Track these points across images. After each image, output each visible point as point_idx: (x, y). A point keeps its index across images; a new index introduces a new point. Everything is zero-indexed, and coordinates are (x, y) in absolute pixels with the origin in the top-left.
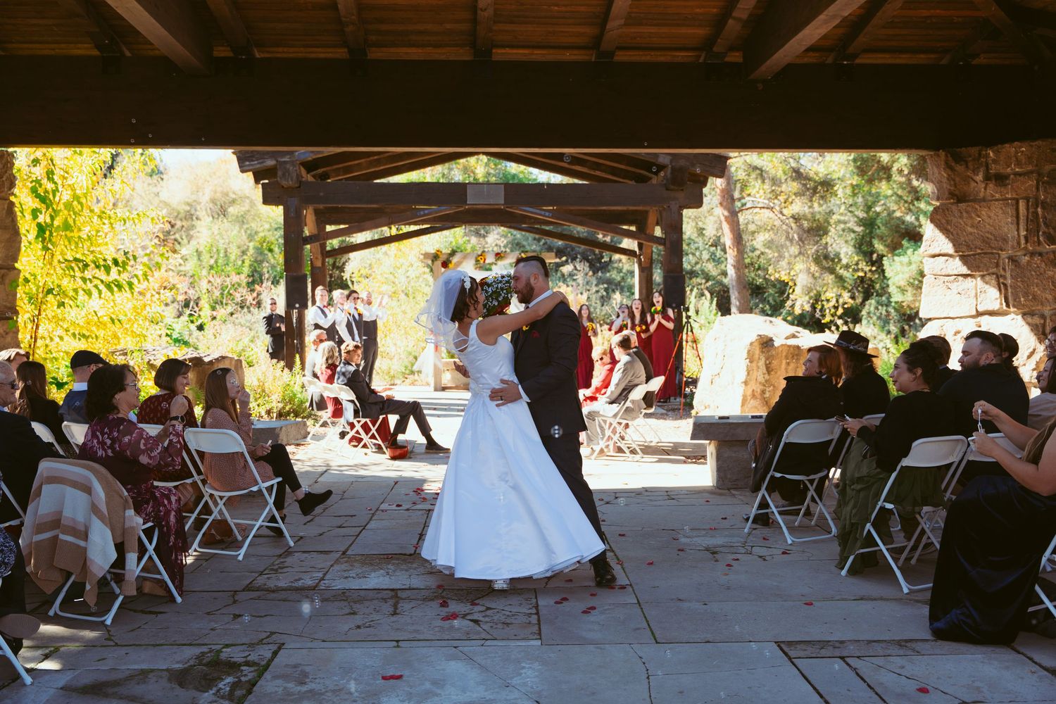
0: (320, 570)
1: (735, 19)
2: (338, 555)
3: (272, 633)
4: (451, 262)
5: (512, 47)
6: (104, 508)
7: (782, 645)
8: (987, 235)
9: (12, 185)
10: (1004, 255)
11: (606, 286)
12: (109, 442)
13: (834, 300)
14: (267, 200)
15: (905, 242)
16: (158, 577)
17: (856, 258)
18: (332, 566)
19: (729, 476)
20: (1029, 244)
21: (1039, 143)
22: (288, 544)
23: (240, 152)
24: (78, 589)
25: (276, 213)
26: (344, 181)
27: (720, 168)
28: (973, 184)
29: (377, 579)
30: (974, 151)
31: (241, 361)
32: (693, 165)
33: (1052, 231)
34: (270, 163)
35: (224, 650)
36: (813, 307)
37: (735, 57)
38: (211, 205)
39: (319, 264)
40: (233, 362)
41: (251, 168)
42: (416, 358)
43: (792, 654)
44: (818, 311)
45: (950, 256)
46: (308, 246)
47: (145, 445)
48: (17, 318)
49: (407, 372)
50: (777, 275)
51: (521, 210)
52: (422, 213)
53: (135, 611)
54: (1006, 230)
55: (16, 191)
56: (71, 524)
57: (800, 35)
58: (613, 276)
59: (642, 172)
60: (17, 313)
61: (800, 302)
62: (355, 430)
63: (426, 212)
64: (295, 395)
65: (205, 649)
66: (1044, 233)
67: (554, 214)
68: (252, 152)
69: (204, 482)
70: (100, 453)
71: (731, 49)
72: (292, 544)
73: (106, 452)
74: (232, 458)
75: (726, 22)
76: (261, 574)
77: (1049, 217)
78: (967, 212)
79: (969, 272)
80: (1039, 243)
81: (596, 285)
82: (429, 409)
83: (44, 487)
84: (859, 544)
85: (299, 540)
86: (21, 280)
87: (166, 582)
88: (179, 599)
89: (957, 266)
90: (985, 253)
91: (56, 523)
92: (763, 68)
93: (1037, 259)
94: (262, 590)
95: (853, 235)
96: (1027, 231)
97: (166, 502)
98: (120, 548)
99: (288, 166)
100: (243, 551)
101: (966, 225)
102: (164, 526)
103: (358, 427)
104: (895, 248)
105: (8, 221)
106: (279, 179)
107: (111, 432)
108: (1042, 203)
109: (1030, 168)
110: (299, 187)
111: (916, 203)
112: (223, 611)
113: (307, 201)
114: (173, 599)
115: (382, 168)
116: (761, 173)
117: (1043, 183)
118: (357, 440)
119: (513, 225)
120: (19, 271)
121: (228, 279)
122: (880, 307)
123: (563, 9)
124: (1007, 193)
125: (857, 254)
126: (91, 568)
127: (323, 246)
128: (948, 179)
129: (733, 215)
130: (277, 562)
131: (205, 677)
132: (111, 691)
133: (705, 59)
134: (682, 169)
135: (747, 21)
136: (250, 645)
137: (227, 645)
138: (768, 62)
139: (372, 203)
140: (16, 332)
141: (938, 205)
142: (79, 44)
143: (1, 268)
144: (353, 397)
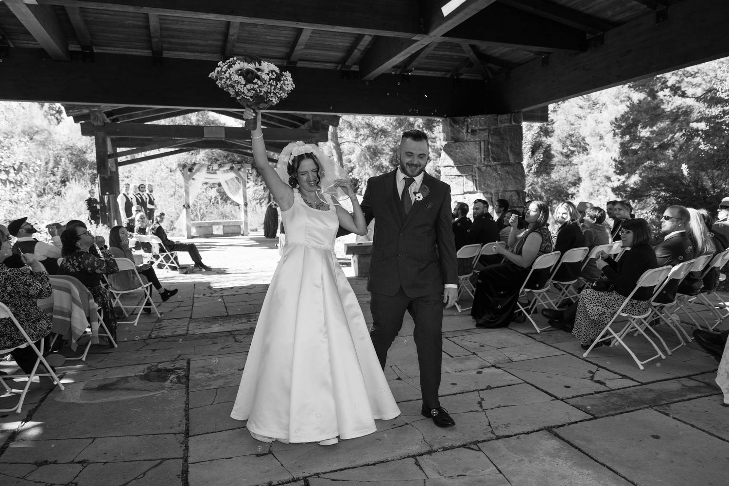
0: (184, 326)
1: (358, 49)
2: (188, 319)
3: (179, 355)
4: (193, 169)
6: (79, 300)
8: (468, 157)
10: (475, 166)
12: (77, 264)
14: (84, 133)
16: (105, 335)
18: (188, 324)
19: (364, 271)
20: (485, 162)
21: (489, 116)
22: (157, 316)
23: (64, 104)
27: (335, 122)
28: (462, 134)
29: (216, 328)
30: (462, 118)
32: (323, 120)
34: (86, 111)
37: (355, 68)
39: (114, 170)
41: (74, 114)
45: (452, 167)
46: (109, 160)
50: (353, 176)
51: (233, 141)
52: (178, 142)
53: (95, 354)
54: (476, 155)
56: (59, 309)
59: (296, 122)
62: (160, 260)
63: (181, 141)
65: (149, 365)
66: (492, 156)
68: (72, 105)
71: (355, 64)
72: (159, 316)
73: (75, 269)
75: (353, 51)
76: (152, 331)
77: (494, 149)
78: (459, 147)
79: (460, 174)
80: (490, 161)
81: (261, 182)
85: (161, 314)
88: (116, 346)
89: (455, 171)
90: (468, 166)
92: (370, 75)
93: (489, 168)
94: (160, 338)
96: (484, 155)
99: (97, 114)
100: (136, 321)
101: (458, 152)
102: (106, 308)
106: (91, 121)
107: (77, 258)
108: (491, 143)
109: (485, 127)
110: (104, 126)
112: (145, 348)
113: (109, 133)
114: (113, 346)
115: (149, 116)
116: (351, 125)
117: (491, 134)
119: (227, 149)
124: (477, 138)
126: (75, 331)
127: (116, 160)
128: (452, 132)
129: (338, 146)
130: (157, 325)
131: (159, 376)
132: (113, 387)
133: (341, 68)
134: (318, 122)
135: (364, 51)
136: (172, 361)
137: (159, 363)
138: (373, 72)
139: (148, 135)
141: (446, 143)
144: (160, 242)
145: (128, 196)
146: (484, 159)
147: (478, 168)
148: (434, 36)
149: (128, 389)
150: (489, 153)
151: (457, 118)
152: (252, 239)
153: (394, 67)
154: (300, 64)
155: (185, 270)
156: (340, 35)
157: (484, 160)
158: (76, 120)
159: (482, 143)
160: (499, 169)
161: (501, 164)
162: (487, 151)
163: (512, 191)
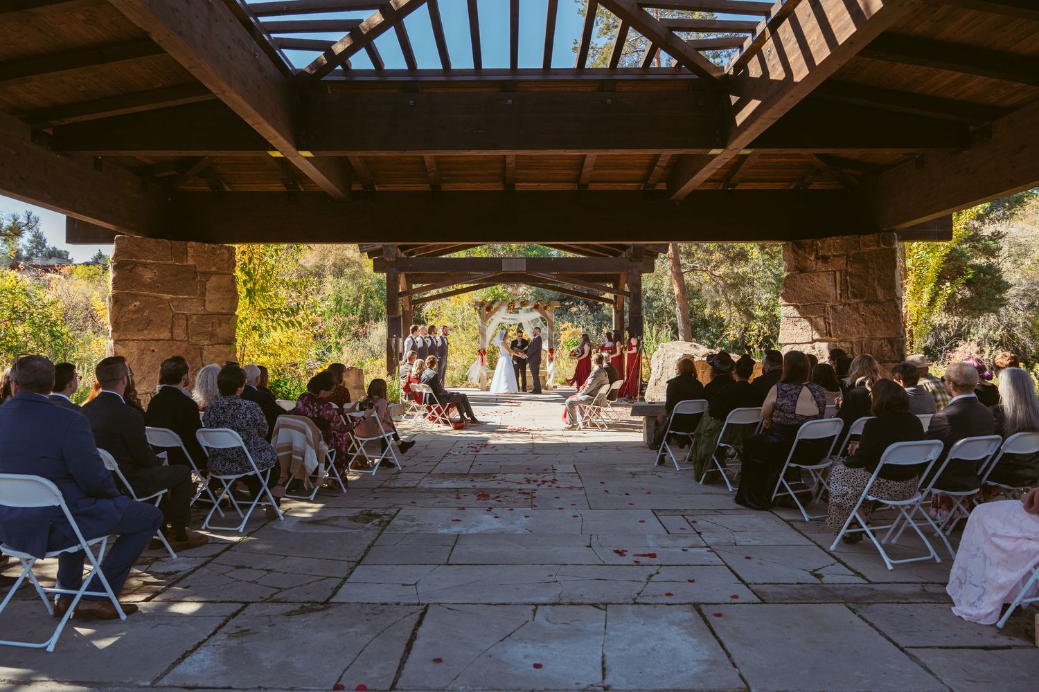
0: (416, 480)
1: (658, 166)
2: (426, 474)
4: (492, 307)
5: (526, 182)
6: (312, 441)
7: (655, 511)
8: (818, 293)
9: (234, 266)
10: (828, 305)
14: (377, 268)
20: (842, 299)
21: (847, 237)
25: (382, 276)
26: (422, 257)
29: (447, 483)
30: (809, 242)
31: (362, 370)
33: (855, 291)
34: (379, 246)
37: (662, 186)
38: (333, 268)
39: (407, 309)
40: (357, 371)
41: (367, 249)
43: (658, 513)
45: (796, 305)
46: (401, 298)
48: (236, 343)
51: (536, 275)
52: (474, 277)
54: (829, 291)
55: (235, 269)
57: (694, 178)
60: (236, 341)
62: (432, 412)
63: (477, 275)
66: (851, 292)
67: (557, 277)
70: (310, 414)
71: (659, 182)
75: (654, 168)
76: (386, 481)
78: (806, 279)
79: (800, 316)
80: (848, 297)
84: (708, 466)
86: (238, 322)
87: (339, 482)
88: (345, 491)
90: (817, 304)
91: (289, 448)
92: (677, 194)
93: (847, 307)
94: (388, 488)
96: (841, 290)
99: (389, 248)
101: (805, 287)
103: (434, 410)
105: (231, 287)
106: (384, 256)
108: (850, 273)
109: (842, 252)
110: (396, 261)
113: (401, 270)
116: (698, 248)
117: (850, 261)
118: (433, 419)
120: (237, 316)
121: (347, 318)
123: (557, 161)
124: (829, 267)
126: (306, 470)
127: (410, 298)
128: (795, 259)
130: (393, 477)
131: (365, 520)
133: (644, 188)
135: (666, 168)
136: (385, 508)
137: (374, 508)
138: (681, 189)
139: (442, 271)
140: (236, 352)
141: (789, 273)
142: (275, 185)
143: (227, 314)
144: (431, 392)
146: (840, 295)
147: (833, 307)
148: (735, 149)
150: (848, 288)
151: (803, 241)
152: (559, 393)
154: (593, 187)
155: (459, 425)
157: (841, 297)
158: (370, 256)
159: (838, 274)
160: (861, 309)
161: (865, 302)
162: (844, 284)
163: (881, 339)
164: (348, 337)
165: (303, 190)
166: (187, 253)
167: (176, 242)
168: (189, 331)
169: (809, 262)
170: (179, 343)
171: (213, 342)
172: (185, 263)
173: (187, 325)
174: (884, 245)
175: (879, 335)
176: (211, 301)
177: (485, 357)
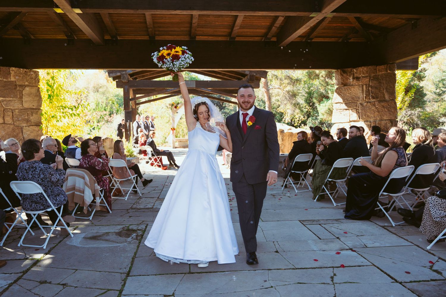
0: (152, 203)
2: (157, 198)
3: (143, 221)
4: (177, 106)
5: (202, 36)
6: (89, 184)
7: (301, 221)
8: (353, 96)
9: (39, 82)
10: (358, 102)
11: (224, 114)
12: (87, 162)
13: (298, 118)
14: (118, 86)
15: (324, 99)
16: (104, 205)
17: (305, 105)
18: (156, 202)
20: (366, 99)
21: (370, 67)
22: (140, 195)
23: (108, 70)
24: (81, 209)
25: (121, 91)
26: (143, 80)
27: (265, 75)
30: (349, 69)
32: (257, 74)
33: (374, 95)
34: (119, 74)
35: (130, 226)
36: (292, 121)
37: (274, 39)
38: (93, 88)
39: (134, 107)
40: (110, 139)
41: (112, 76)
42: (166, 138)
43: (304, 223)
44: (293, 122)
45: (342, 103)
46: (131, 102)
47: (97, 163)
48: (42, 125)
49: (163, 142)
50: (280, 111)
51: (201, 89)
52: (169, 90)
53: (98, 216)
54: (359, 95)
55: (39, 84)
56: (78, 189)
58: (227, 111)
59: (240, 77)
60: (42, 124)
61: (287, 119)
63: (170, 90)
64: (130, 150)
65: (124, 226)
66: (371, 96)
67: (212, 90)
68: (113, 70)
69: (113, 176)
70: (85, 166)
71: (273, 36)
72: (141, 195)
73: (86, 165)
74: (122, 168)
76: (134, 204)
77: (373, 90)
78: (347, 89)
79: (347, 108)
82: (175, 154)
83: (69, 178)
84: (320, 191)
85: (142, 194)
86: (43, 113)
87: (107, 207)
88: (111, 212)
89: (344, 106)
90: (353, 102)
91: (74, 188)
92: (283, 43)
93: (369, 104)
94: (136, 209)
95: (304, 97)
96: (366, 95)
97: (106, 182)
98: (94, 196)
99: (124, 75)
100: (127, 197)
101: (347, 93)
103: (153, 160)
104: (320, 101)
105: (38, 94)
106: (121, 79)
107: (88, 159)
108: (371, 86)
109: (367, 75)
110: (128, 82)
111: (327, 86)
112: (126, 215)
113: (131, 87)
114: (109, 212)
115: (154, 76)
116: (277, 77)
117: (371, 80)
119: (197, 94)
120: (42, 110)
121: (102, 113)
122: (313, 120)
124: (360, 83)
125: (306, 103)
126: (86, 202)
127: (135, 102)
128: (341, 79)
129: (268, 91)
130: (138, 201)
131: (127, 234)
132: (99, 238)
133: (264, 40)
134: (253, 76)
135: (279, 27)
136: (137, 225)
137: (130, 225)
138: (285, 41)
139: (152, 87)
140: (42, 130)
141: (338, 87)
142: (60, 35)
143: (36, 109)
144: (152, 150)
145: (139, 123)
147: (361, 104)
149: (107, 240)
151: (346, 69)
153: (299, 37)
154: (237, 39)
156: (263, 18)
158: (114, 80)
159: (364, 87)
160: (376, 105)
161: (379, 101)
162: (368, 92)
163: (386, 120)
164: (103, 123)
165: (76, 38)
166: (10, 74)
167: (3, 68)
168: (14, 118)
169: (349, 80)
170: (8, 125)
171: (29, 125)
172: (9, 80)
173: (13, 115)
174: (390, 70)
175: (385, 118)
176: (26, 102)
177: (175, 131)
